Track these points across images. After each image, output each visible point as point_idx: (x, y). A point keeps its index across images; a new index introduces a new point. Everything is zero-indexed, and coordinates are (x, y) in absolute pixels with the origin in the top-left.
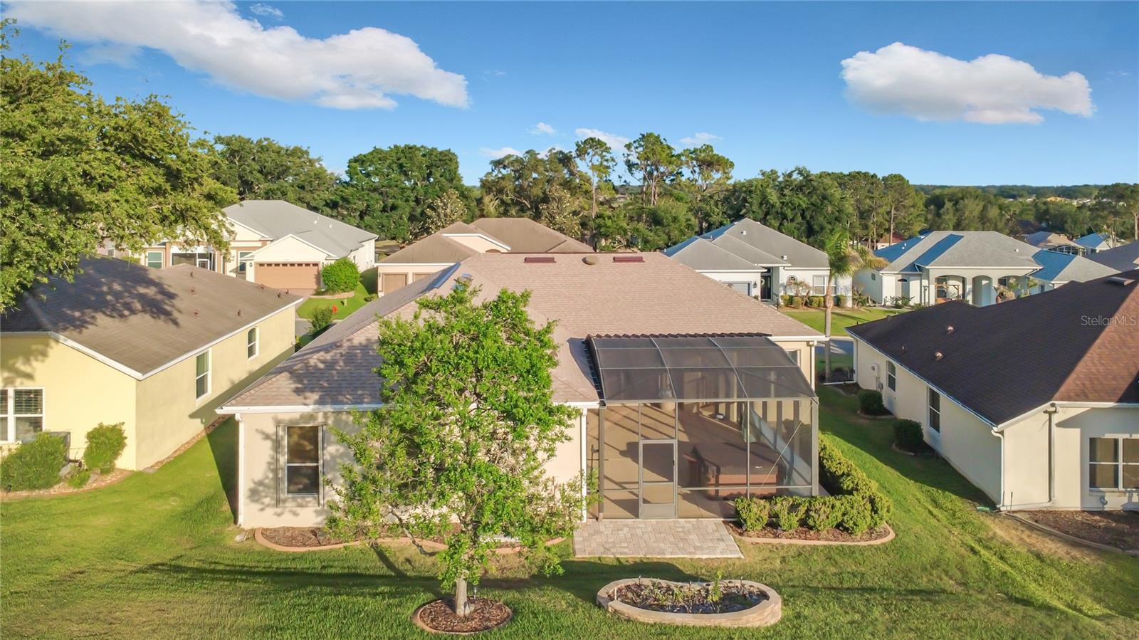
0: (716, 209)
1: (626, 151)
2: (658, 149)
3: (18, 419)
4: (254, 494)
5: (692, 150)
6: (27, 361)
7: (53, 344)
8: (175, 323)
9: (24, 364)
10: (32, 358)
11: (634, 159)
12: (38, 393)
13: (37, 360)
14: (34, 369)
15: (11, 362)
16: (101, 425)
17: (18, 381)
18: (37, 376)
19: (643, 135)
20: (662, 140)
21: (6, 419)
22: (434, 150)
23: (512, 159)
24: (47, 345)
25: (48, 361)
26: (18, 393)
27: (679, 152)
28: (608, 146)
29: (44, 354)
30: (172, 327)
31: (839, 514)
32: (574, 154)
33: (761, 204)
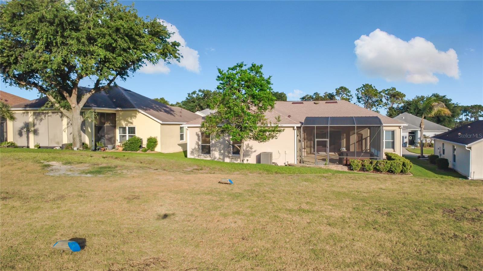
0: (395, 113)
1: (357, 92)
2: (371, 89)
3: (129, 136)
4: (192, 153)
5: (386, 90)
6: (131, 119)
7: (138, 113)
8: (175, 116)
9: (130, 119)
10: (132, 118)
11: (360, 96)
12: (134, 128)
13: (134, 118)
14: (133, 121)
15: (127, 119)
16: (151, 137)
17: (129, 124)
18: (134, 123)
19: (364, 85)
20: (373, 87)
21: (126, 136)
22: (277, 92)
23: (309, 96)
24: (136, 114)
25: (136, 118)
26: (129, 128)
27: (380, 91)
28: (349, 90)
29: (135, 117)
30: (173, 116)
31: (389, 166)
32: (335, 94)
33: (415, 109)
